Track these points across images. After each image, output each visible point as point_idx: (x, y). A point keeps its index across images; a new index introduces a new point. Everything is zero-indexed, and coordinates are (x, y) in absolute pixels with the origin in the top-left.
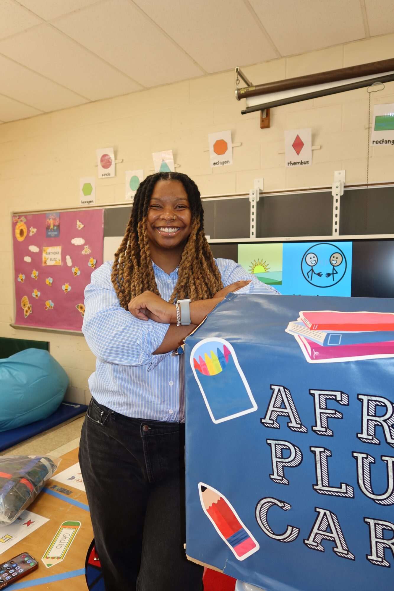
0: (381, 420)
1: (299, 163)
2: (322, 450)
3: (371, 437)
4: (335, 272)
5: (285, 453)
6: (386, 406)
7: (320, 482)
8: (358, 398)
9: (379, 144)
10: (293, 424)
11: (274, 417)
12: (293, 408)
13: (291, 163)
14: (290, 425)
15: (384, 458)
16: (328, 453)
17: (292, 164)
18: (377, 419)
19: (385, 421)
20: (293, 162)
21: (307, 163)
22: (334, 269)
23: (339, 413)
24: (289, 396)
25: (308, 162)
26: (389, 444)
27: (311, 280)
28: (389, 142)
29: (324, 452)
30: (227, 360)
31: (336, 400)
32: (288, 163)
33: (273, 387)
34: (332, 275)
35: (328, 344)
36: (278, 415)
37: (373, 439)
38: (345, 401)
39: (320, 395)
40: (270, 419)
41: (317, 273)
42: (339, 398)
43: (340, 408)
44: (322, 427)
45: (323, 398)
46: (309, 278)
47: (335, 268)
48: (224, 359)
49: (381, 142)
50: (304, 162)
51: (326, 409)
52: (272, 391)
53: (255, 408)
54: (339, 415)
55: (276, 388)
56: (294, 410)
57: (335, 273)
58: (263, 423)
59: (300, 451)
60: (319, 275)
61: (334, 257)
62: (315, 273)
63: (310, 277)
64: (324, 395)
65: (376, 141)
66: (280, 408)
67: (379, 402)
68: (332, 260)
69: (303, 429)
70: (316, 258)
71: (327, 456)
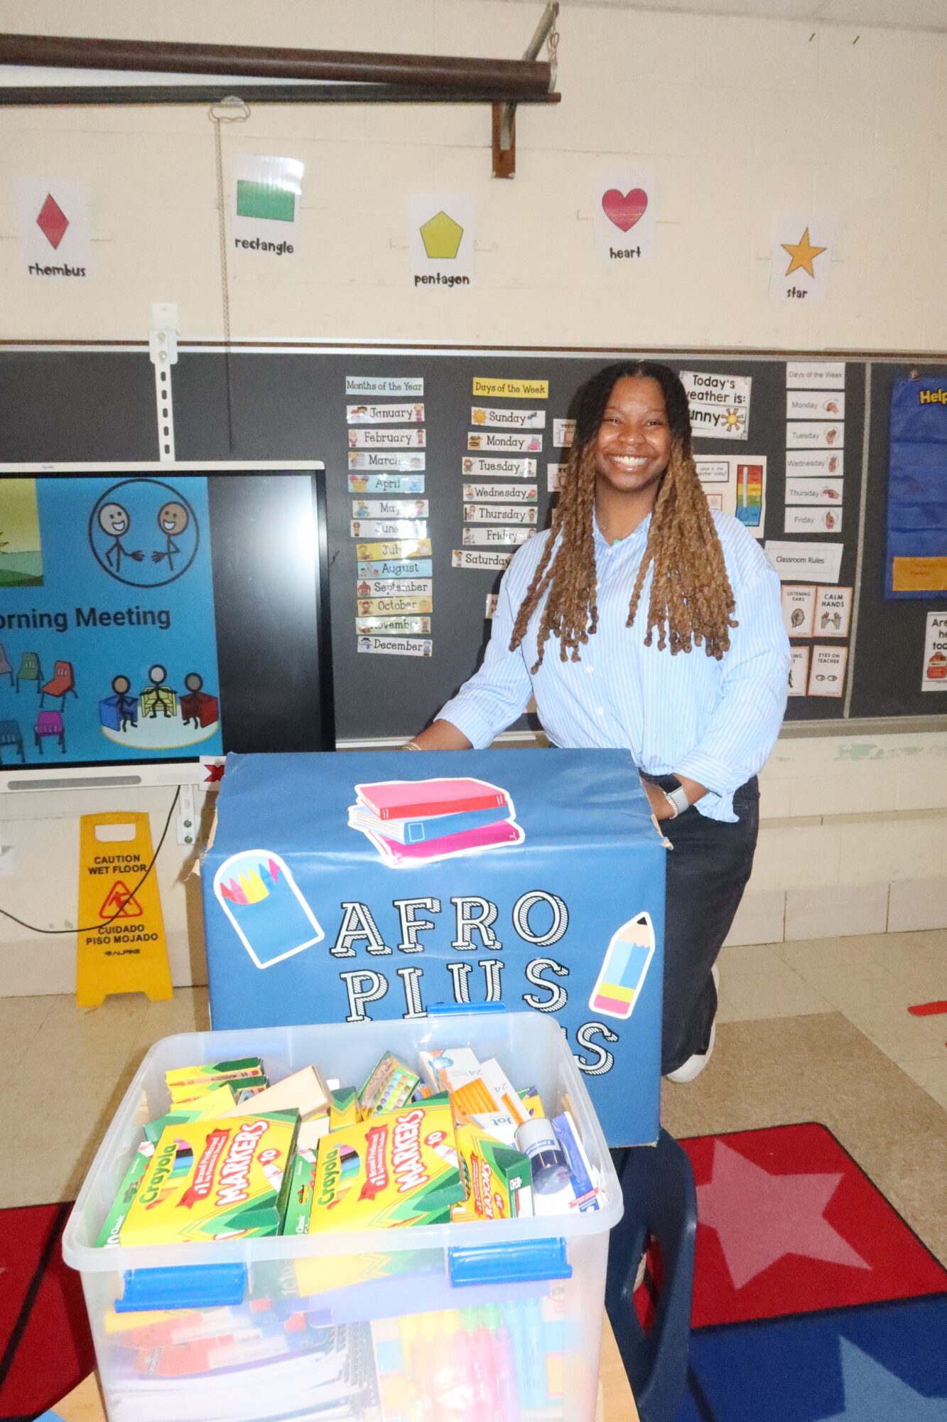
0: (476, 922)
1: (58, 269)
2: (412, 970)
3: (467, 944)
4: (172, 549)
5: (365, 986)
6: (481, 906)
7: (411, 1010)
8: (451, 903)
9: (250, 248)
10: (374, 947)
11: (348, 943)
12: (373, 927)
13: (38, 269)
14: (369, 949)
15: (481, 963)
16: (419, 973)
17: (41, 270)
18: (473, 922)
19: (481, 922)
20: (42, 266)
21: (81, 273)
22: (170, 542)
23: (430, 922)
24: (367, 913)
25: (83, 270)
26: (486, 946)
27: (118, 569)
28: (272, 248)
29: (415, 972)
30: (276, 878)
31: (425, 908)
32: (31, 268)
33: (345, 905)
34: (166, 557)
35: (411, 841)
36: (354, 940)
37: (469, 945)
38: (437, 908)
39: (406, 905)
40: (342, 947)
41: (130, 553)
42: (429, 906)
43: (430, 917)
44: (410, 943)
45: (410, 909)
46: (111, 565)
47: (173, 539)
48: (272, 879)
49: (254, 245)
50: (73, 269)
51: (415, 920)
52: (344, 911)
53: (321, 935)
54: (430, 926)
55: (350, 906)
56: (375, 930)
57: (174, 552)
58: (333, 954)
59: (385, 978)
60: (137, 556)
61: (167, 513)
62: (126, 554)
63: (115, 563)
64: (411, 905)
65: (242, 240)
66: (355, 930)
67: (475, 902)
68: (165, 521)
69: (388, 951)
70: (124, 517)
71: (418, 977)
